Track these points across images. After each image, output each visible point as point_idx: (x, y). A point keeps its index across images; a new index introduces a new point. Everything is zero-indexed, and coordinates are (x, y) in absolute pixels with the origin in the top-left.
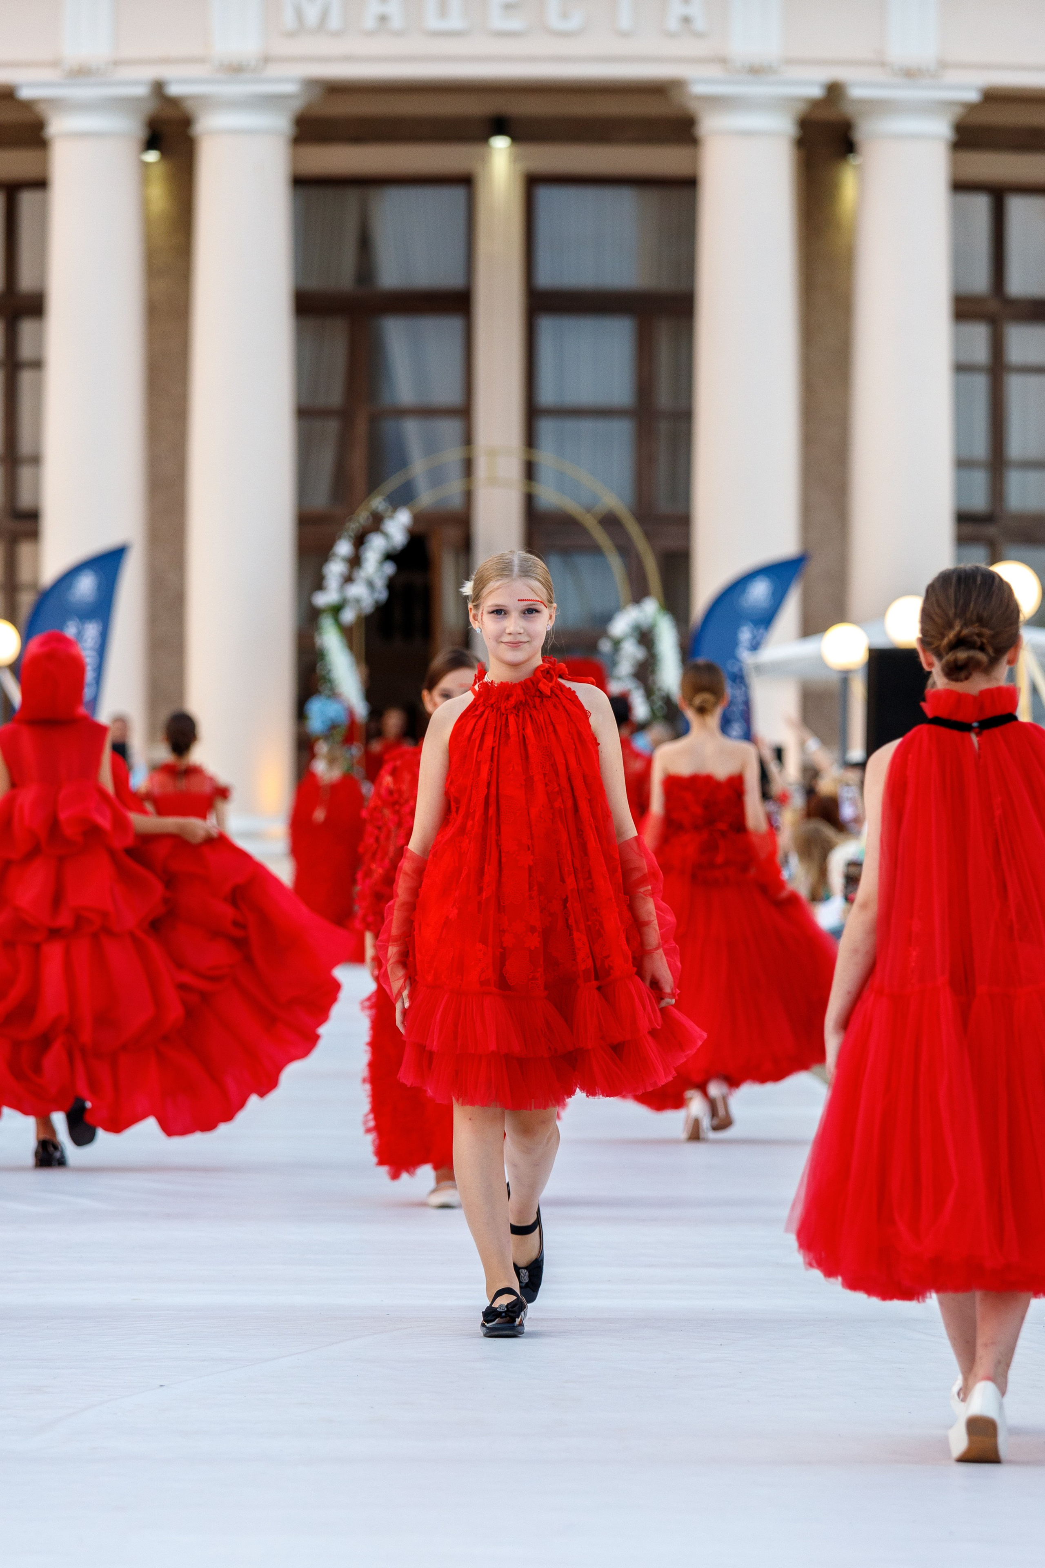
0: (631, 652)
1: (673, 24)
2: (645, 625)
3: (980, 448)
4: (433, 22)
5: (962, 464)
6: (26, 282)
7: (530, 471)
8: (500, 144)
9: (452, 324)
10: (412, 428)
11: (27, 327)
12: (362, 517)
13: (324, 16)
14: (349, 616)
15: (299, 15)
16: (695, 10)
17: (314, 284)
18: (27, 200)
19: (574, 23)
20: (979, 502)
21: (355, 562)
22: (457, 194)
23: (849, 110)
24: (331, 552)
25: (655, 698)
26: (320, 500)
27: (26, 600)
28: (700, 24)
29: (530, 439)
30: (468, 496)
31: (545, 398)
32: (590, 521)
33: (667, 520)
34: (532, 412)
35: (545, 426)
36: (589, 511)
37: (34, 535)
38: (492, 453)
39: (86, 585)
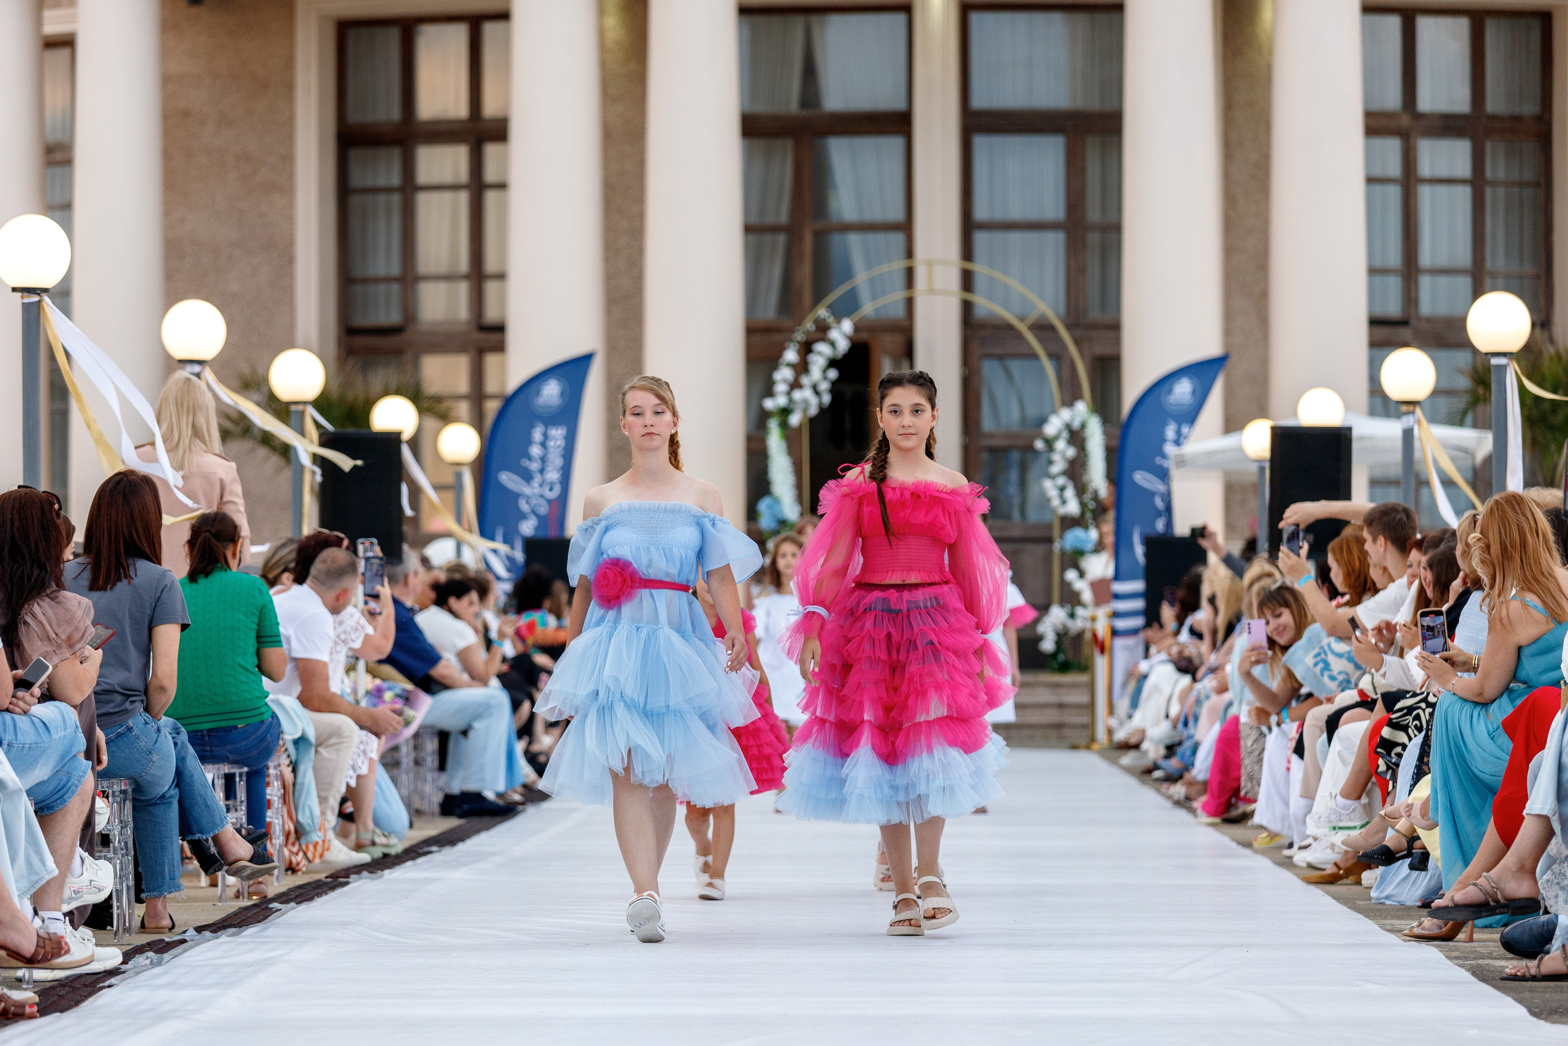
0: (1064, 450)
2: (1076, 425)
3: (1394, 257)
5: (1374, 271)
6: (490, 108)
7: (967, 281)
9: (894, 144)
10: (854, 241)
11: (492, 151)
12: (809, 325)
14: (795, 419)
17: (762, 108)
18: (490, 30)
20: (1391, 308)
21: (802, 368)
22: (897, 20)
24: (781, 360)
25: (1087, 497)
26: (769, 312)
27: (492, 407)
29: (967, 252)
30: (910, 303)
31: (981, 213)
32: (1022, 328)
33: (1095, 326)
34: (969, 226)
35: (981, 239)
36: (1022, 319)
37: (500, 348)
38: (930, 264)
39: (551, 391)
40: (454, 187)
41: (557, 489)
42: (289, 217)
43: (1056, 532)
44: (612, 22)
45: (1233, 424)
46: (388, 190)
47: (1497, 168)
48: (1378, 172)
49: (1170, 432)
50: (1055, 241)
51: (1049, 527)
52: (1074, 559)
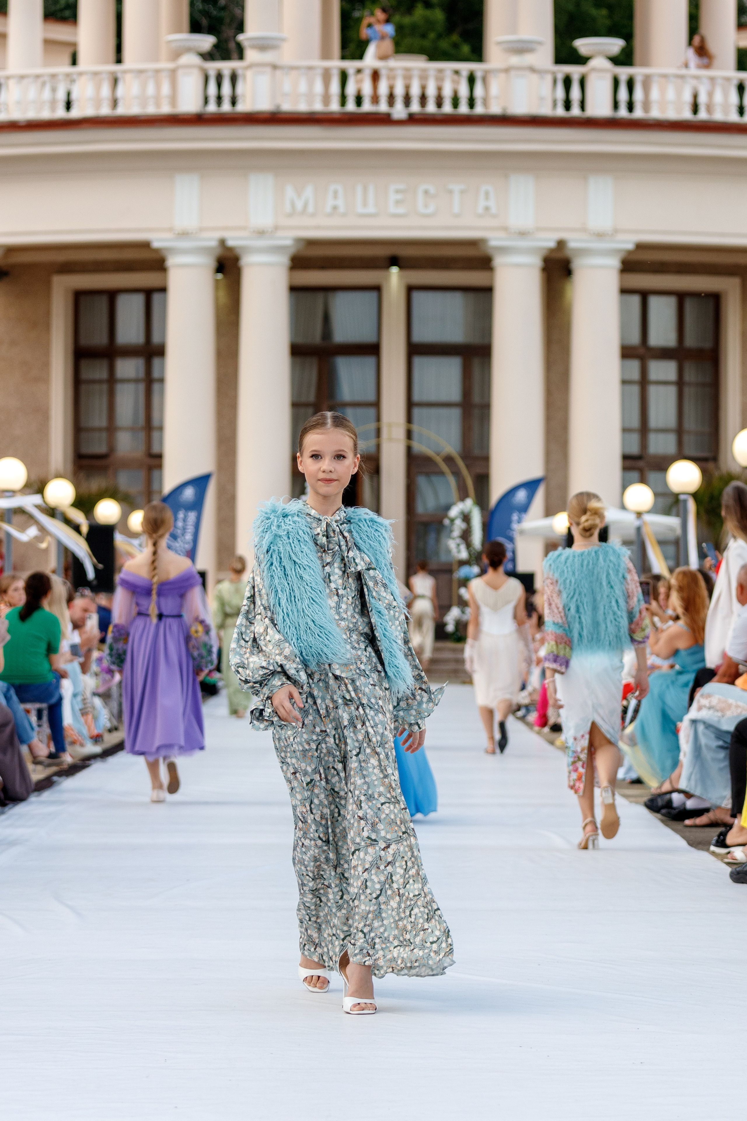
0: (459, 525)
1: (480, 210)
2: (466, 512)
3: (635, 422)
4: (360, 210)
5: (625, 430)
6: (156, 339)
7: (409, 435)
8: (394, 270)
9: (371, 361)
10: (350, 412)
11: (156, 362)
13: (306, 206)
15: (293, 205)
16: (492, 203)
17: (300, 340)
18: (156, 298)
19: (431, 209)
20: (634, 449)
22: (374, 295)
23: (568, 253)
25: (471, 548)
28: (494, 210)
29: (409, 419)
30: (378, 447)
31: (416, 397)
32: (439, 460)
33: (477, 458)
34: (410, 405)
35: (416, 412)
36: (438, 455)
37: (160, 466)
38: (390, 425)
39: (189, 493)
40: (136, 381)
41: (191, 544)
42: (47, 394)
43: (455, 567)
44: (222, 293)
45: (549, 512)
46: (100, 381)
47: (690, 376)
48: (627, 377)
49: (515, 517)
50: (456, 413)
51: (450, 564)
52: (464, 582)
